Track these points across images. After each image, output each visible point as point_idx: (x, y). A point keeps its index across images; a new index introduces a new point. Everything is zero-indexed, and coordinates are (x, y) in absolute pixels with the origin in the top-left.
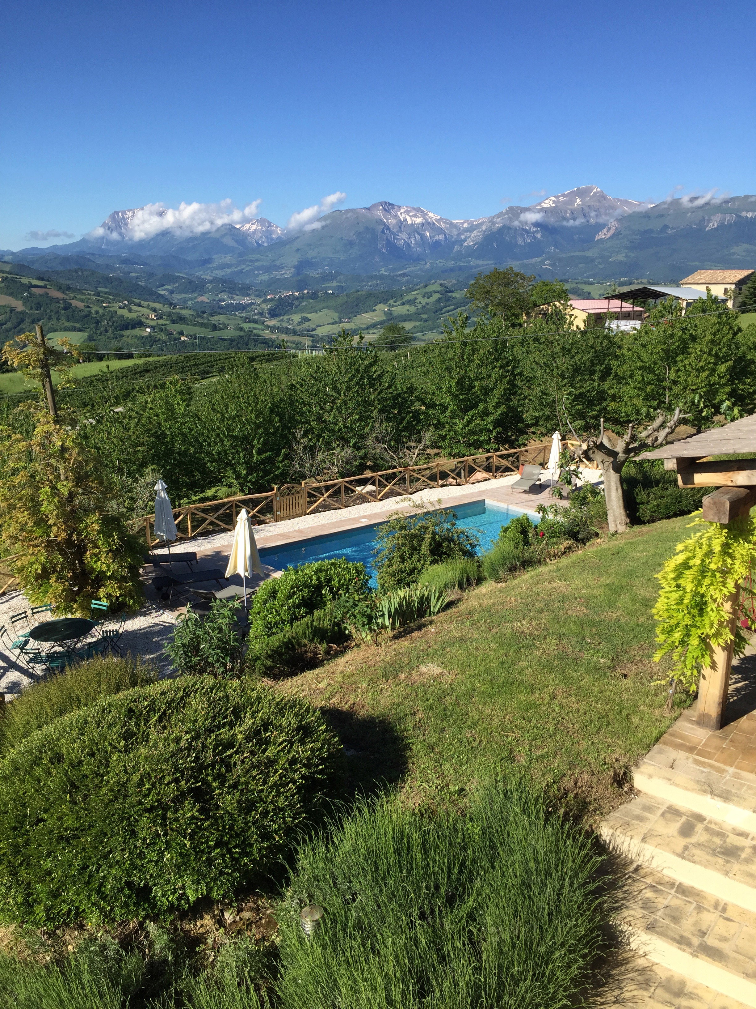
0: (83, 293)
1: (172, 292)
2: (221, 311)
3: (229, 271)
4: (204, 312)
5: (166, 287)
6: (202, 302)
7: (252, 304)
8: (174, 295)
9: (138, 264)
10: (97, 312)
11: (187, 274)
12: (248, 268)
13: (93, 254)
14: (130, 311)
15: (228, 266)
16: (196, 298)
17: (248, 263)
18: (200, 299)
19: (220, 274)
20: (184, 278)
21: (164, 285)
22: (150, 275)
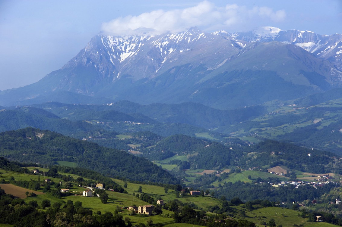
0: (27, 172)
1: (186, 166)
2: (270, 199)
3: (291, 128)
4: (237, 202)
5: (178, 157)
6: (239, 184)
7: (331, 186)
8: (187, 172)
9: (131, 119)
10: (46, 204)
11: (215, 134)
12: (327, 124)
13: (58, 105)
14: (105, 199)
15: (292, 119)
16: (226, 176)
17: (328, 114)
18: (235, 178)
19: (275, 133)
20: (210, 142)
21: (172, 155)
22: (152, 137)
